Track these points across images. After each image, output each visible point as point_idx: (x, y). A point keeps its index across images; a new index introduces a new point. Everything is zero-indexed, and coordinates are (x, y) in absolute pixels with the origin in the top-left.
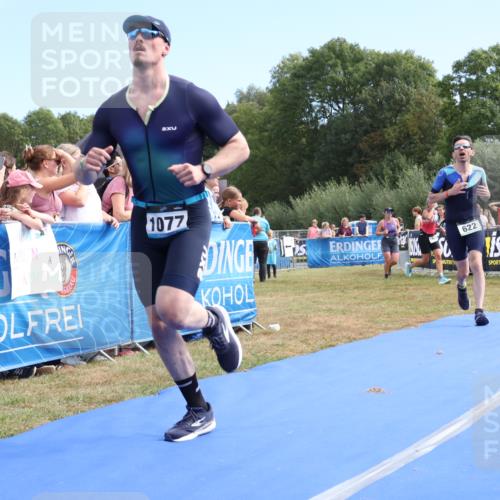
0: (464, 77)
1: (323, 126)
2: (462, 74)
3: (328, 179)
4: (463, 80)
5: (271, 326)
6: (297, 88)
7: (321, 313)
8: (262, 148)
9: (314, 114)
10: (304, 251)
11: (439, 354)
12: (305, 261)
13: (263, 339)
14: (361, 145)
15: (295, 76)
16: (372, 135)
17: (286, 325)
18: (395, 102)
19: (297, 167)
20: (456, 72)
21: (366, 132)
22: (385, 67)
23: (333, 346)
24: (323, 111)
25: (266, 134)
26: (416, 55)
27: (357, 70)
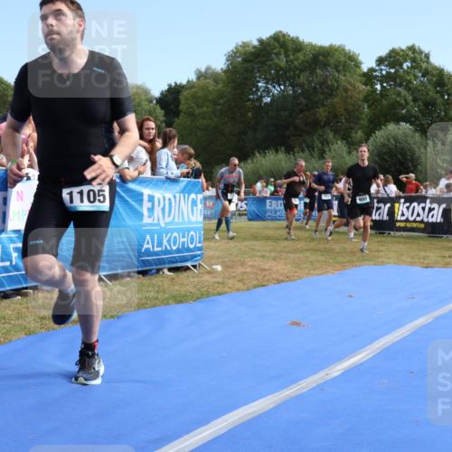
0: (385, 70)
1: (266, 104)
2: (383, 67)
3: (268, 148)
4: (384, 72)
5: (214, 267)
6: (247, 70)
7: (256, 259)
8: (215, 119)
9: (259, 94)
10: (245, 207)
11: (350, 296)
12: (246, 215)
13: (207, 277)
14: (297, 121)
15: (246, 61)
16: (307, 113)
17: (226, 267)
18: (328, 87)
19: (243, 137)
20: (378, 65)
21: (302, 111)
22: (321, 58)
23: (263, 286)
24: (267, 91)
25: (219, 107)
26: (347, 48)
27: (297, 59)
